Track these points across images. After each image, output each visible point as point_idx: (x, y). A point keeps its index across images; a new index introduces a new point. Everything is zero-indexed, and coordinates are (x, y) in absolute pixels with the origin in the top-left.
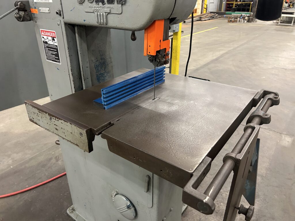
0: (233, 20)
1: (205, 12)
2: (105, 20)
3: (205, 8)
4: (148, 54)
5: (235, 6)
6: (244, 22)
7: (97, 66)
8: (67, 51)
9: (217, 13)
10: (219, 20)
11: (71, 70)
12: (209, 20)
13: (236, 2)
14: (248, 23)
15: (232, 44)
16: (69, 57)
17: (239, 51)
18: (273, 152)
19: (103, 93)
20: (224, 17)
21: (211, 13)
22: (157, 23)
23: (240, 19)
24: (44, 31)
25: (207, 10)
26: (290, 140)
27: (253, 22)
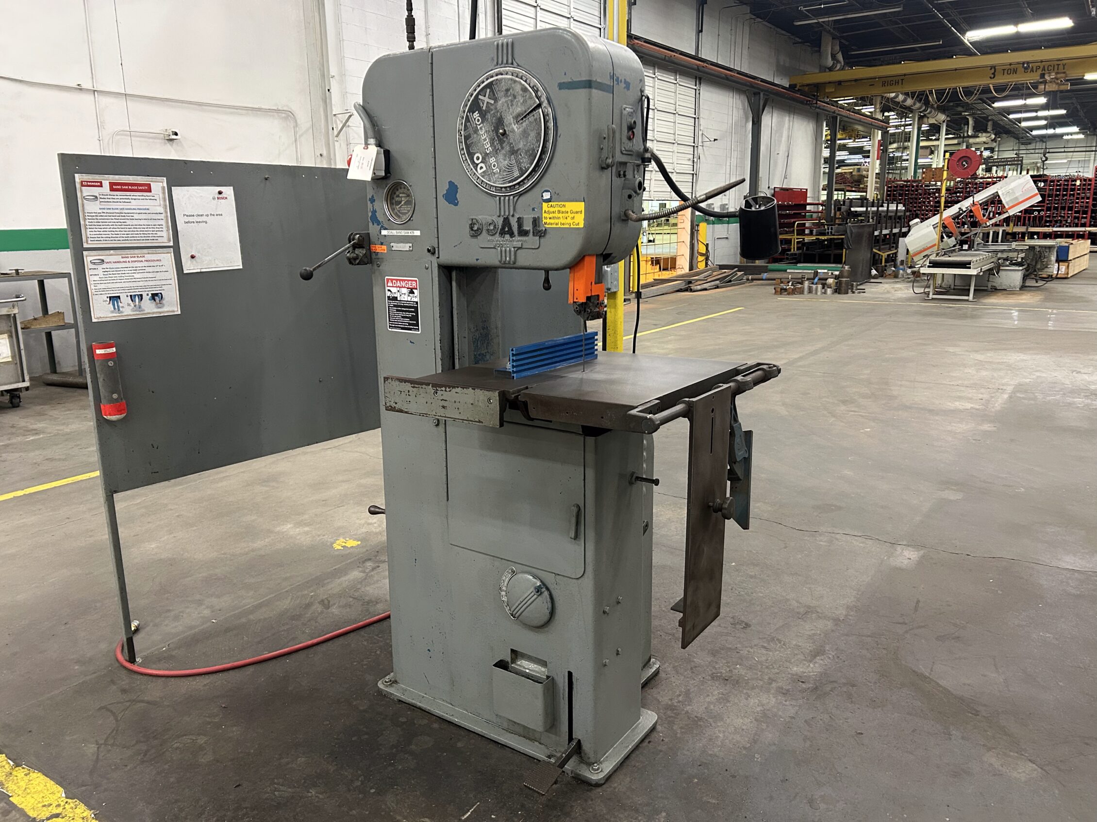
0: (790, 286)
1: (701, 266)
2: (513, 257)
3: (702, 255)
4: (575, 300)
5: (798, 249)
6: (825, 293)
7: (475, 338)
8: (437, 309)
9: (740, 268)
10: (748, 289)
11: (440, 340)
12: (717, 287)
13: (797, 235)
14: (837, 295)
15: (782, 350)
16: (438, 319)
17: (802, 369)
18: (870, 578)
19: (513, 354)
20: (762, 280)
21: (722, 267)
22: (587, 259)
23: (813, 283)
24: (392, 280)
25: (707, 259)
26: (914, 556)
27: (853, 292)
